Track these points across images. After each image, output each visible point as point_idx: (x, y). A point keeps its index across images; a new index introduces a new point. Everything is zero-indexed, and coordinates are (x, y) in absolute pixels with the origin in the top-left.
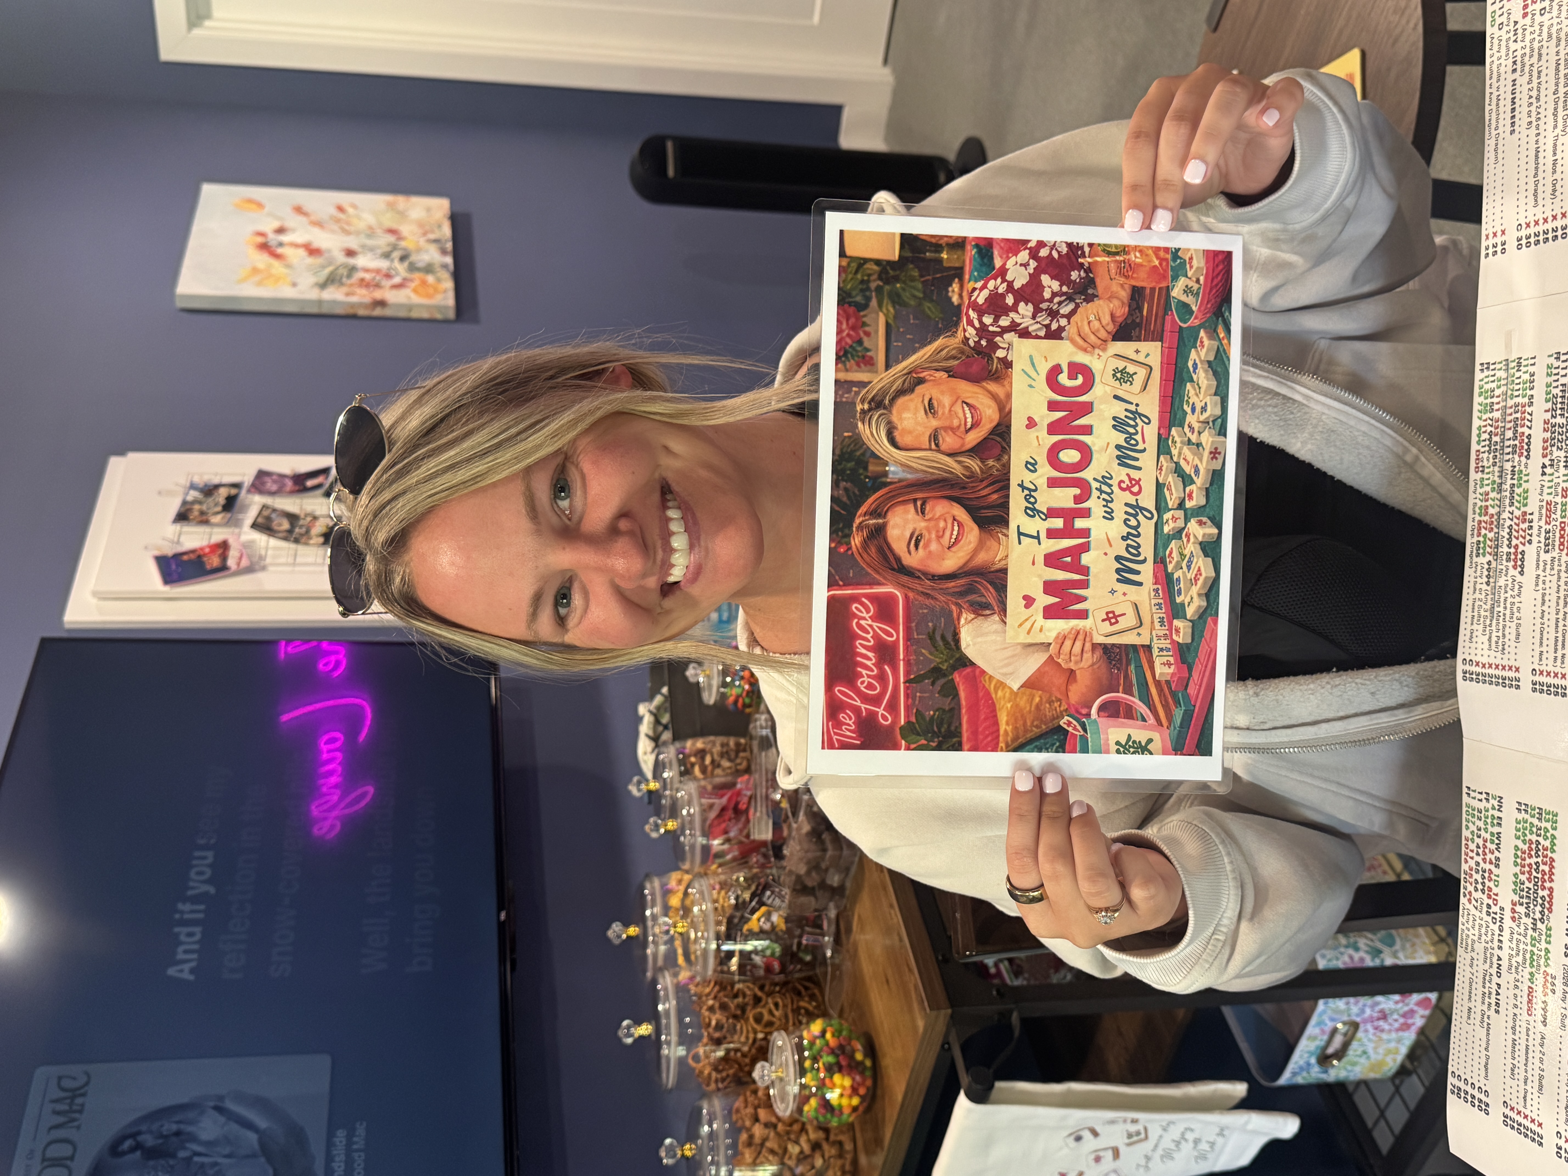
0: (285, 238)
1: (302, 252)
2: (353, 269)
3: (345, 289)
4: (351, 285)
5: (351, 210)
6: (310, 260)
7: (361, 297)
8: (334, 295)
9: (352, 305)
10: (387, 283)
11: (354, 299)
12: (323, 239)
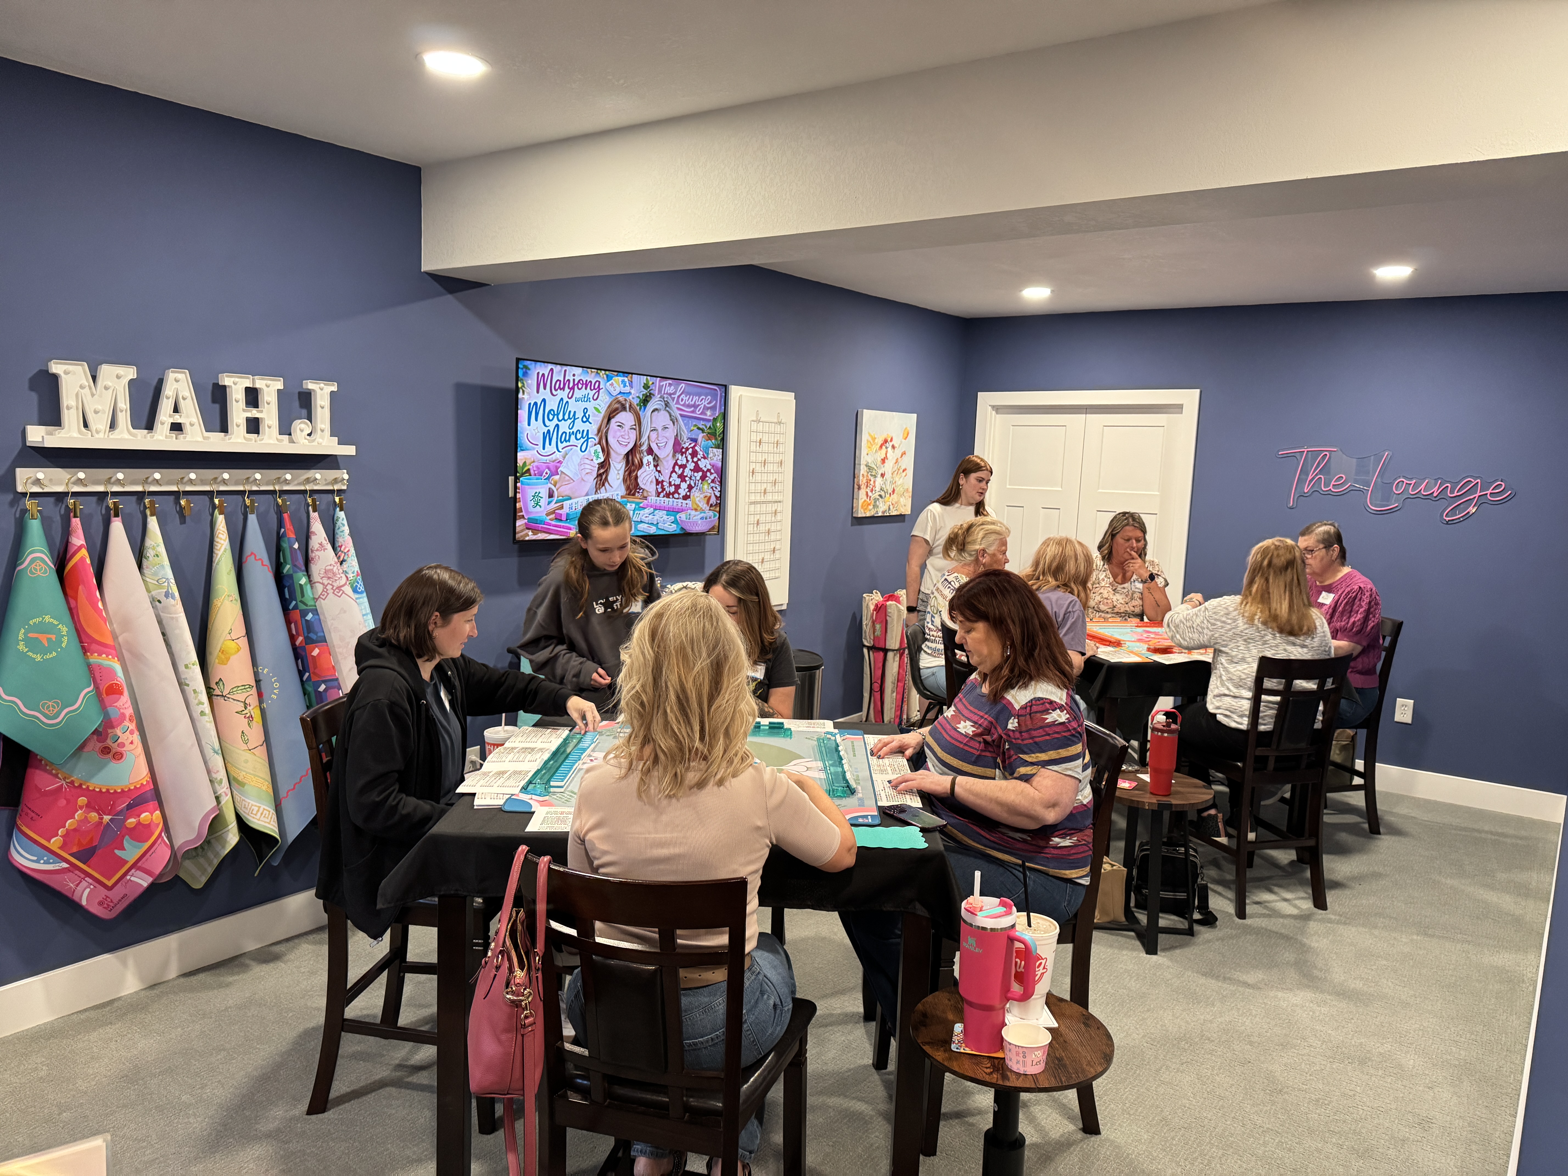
0: (890, 449)
1: (883, 456)
2: (875, 477)
3: (865, 474)
4: (867, 476)
5: (904, 474)
6: (879, 460)
7: (862, 480)
8: (863, 470)
9: (859, 477)
10: (868, 490)
11: (861, 478)
12: (889, 464)
